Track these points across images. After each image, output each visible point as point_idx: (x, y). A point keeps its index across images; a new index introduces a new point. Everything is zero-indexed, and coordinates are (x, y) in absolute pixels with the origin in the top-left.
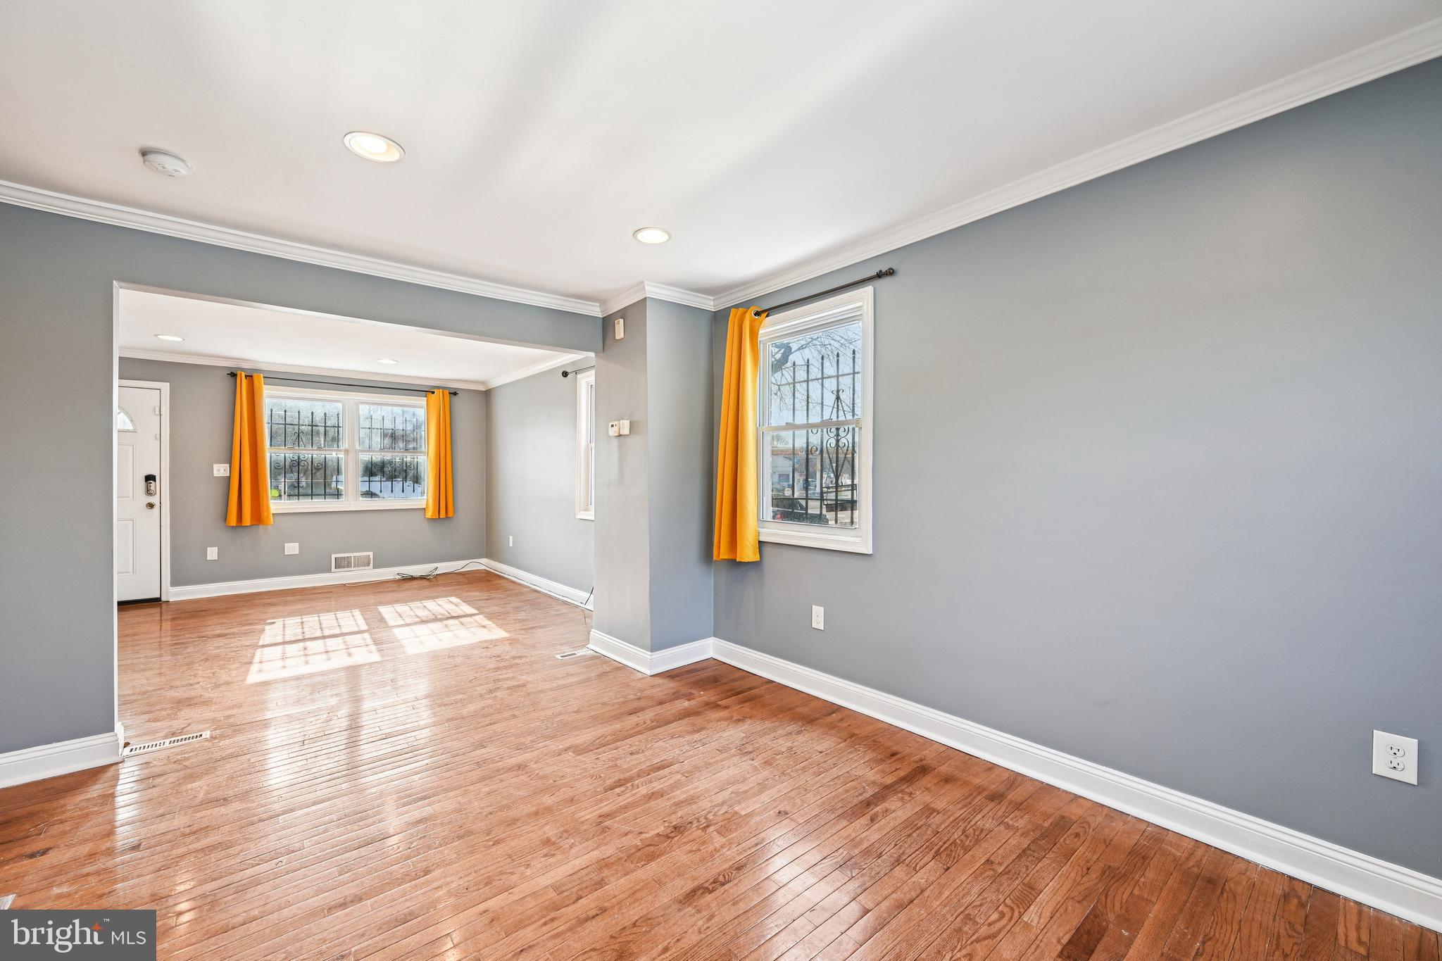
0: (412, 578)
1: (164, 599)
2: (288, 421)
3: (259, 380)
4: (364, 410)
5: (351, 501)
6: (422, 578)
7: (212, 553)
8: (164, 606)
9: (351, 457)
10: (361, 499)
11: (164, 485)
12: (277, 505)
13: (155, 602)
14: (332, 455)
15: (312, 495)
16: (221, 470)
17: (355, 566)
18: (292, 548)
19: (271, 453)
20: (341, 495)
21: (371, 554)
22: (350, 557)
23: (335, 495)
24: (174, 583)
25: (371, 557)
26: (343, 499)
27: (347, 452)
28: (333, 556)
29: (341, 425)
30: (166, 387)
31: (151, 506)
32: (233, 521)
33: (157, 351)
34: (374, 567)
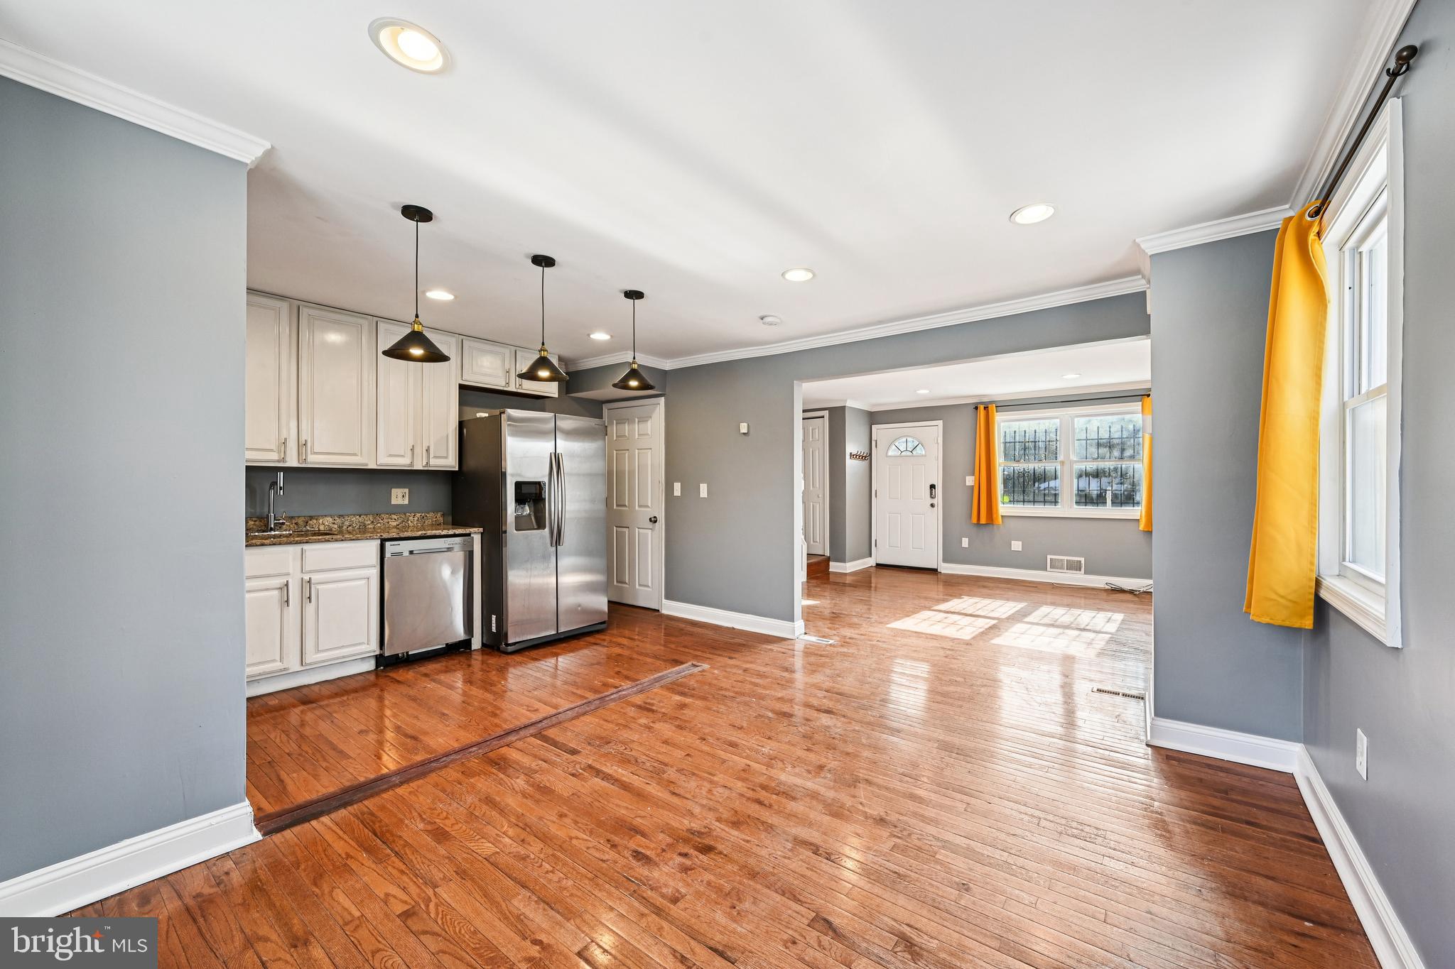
0: (1122, 591)
1: (939, 570)
2: (1017, 439)
3: (992, 408)
4: (1080, 423)
5: (1067, 508)
6: (1131, 592)
7: (965, 542)
8: (939, 575)
9: (1067, 467)
10: (1075, 506)
11: (939, 490)
12: (1004, 508)
13: (934, 571)
14: (1050, 466)
15: (1034, 502)
16: (970, 481)
17: (1067, 569)
18: (1017, 546)
19: (1001, 466)
20: (1058, 502)
21: (1083, 560)
22: (1062, 560)
23: (1052, 502)
24: (945, 560)
25: (1083, 562)
26: (1059, 506)
27: (1062, 463)
28: (1049, 557)
29: (1058, 439)
30: (940, 423)
31: (932, 505)
32: (974, 520)
33: (933, 399)
34: (1085, 573)
